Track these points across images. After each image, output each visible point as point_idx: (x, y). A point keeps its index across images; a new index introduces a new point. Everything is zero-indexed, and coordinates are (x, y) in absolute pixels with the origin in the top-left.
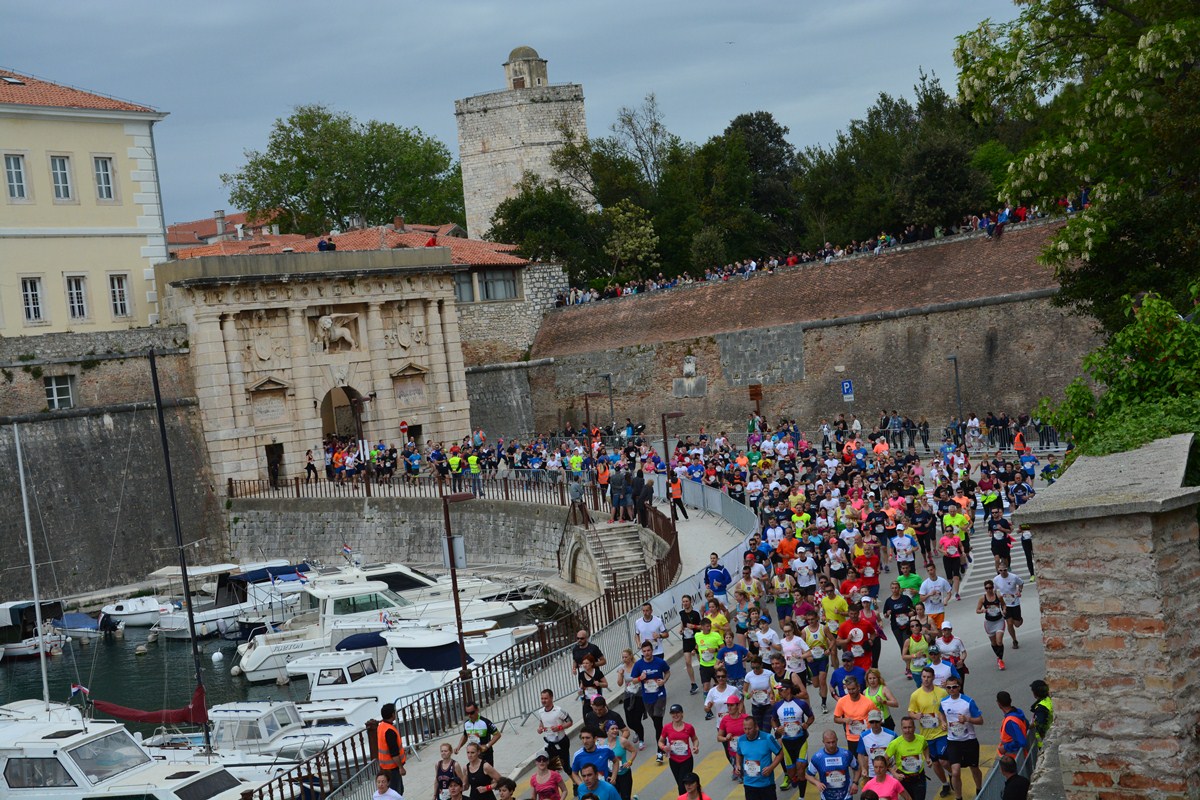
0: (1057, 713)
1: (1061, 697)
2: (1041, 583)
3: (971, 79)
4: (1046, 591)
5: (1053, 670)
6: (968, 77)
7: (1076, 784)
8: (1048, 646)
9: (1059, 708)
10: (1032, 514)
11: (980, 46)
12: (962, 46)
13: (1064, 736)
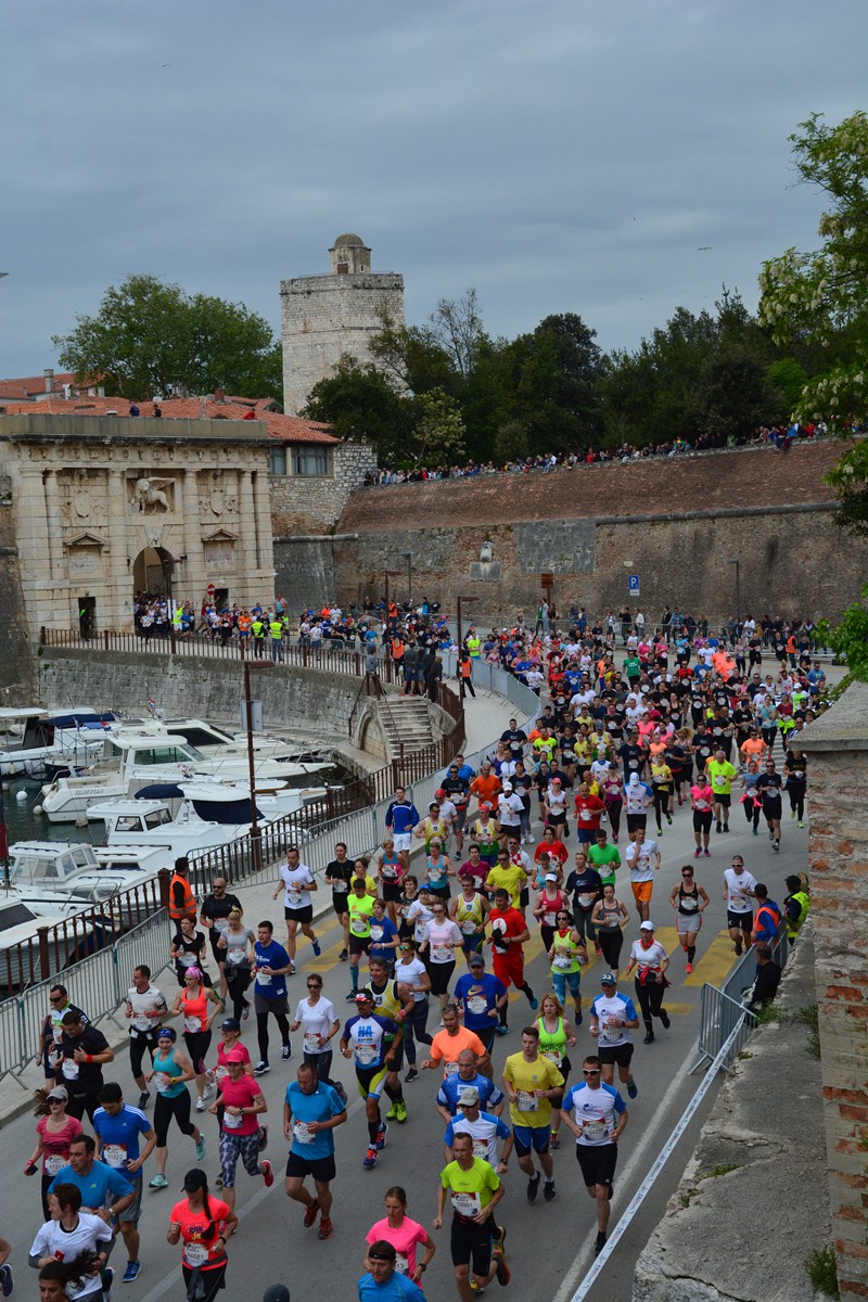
0: (816, 929)
1: (822, 915)
2: (812, 807)
3: (774, 303)
4: (816, 815)
5: (817, 889)
6: (772, 301)
7: (828, 997)
8: (813, 867)
9: (819, 926)
10: (808, 741)
11: (785, 272)
12: (768, 271)
13: (821, 952)
